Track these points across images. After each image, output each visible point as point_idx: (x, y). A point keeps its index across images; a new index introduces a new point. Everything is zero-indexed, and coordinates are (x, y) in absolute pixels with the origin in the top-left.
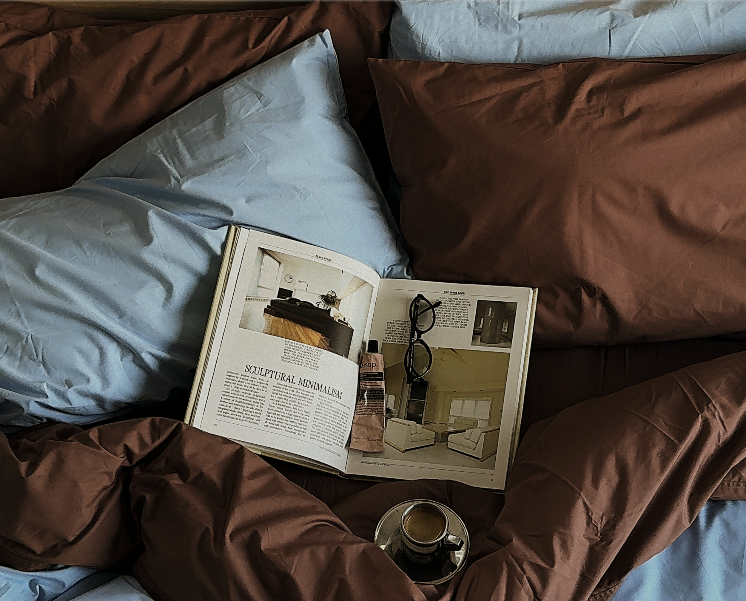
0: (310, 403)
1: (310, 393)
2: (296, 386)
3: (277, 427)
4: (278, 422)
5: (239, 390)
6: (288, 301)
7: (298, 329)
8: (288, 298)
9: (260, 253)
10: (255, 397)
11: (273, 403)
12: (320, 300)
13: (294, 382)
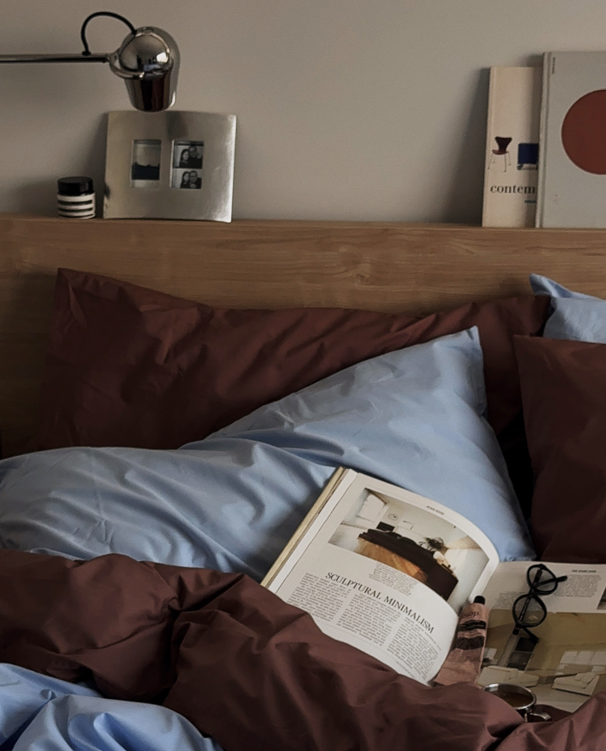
0: (394, 620)
1: (396, 611)
2: (381, 601)
3: (352, 629)
4: (353, 625)
5: (316, 590)
6: (388, 533)
7: (395, 558)
8: (388, 531)
9: (366, 493)
10: (332, 599)
11: (352, 609)
12: (424, 541)
13: (379, 597)
